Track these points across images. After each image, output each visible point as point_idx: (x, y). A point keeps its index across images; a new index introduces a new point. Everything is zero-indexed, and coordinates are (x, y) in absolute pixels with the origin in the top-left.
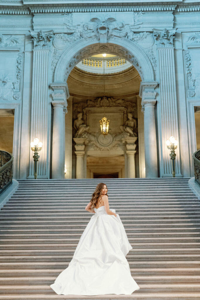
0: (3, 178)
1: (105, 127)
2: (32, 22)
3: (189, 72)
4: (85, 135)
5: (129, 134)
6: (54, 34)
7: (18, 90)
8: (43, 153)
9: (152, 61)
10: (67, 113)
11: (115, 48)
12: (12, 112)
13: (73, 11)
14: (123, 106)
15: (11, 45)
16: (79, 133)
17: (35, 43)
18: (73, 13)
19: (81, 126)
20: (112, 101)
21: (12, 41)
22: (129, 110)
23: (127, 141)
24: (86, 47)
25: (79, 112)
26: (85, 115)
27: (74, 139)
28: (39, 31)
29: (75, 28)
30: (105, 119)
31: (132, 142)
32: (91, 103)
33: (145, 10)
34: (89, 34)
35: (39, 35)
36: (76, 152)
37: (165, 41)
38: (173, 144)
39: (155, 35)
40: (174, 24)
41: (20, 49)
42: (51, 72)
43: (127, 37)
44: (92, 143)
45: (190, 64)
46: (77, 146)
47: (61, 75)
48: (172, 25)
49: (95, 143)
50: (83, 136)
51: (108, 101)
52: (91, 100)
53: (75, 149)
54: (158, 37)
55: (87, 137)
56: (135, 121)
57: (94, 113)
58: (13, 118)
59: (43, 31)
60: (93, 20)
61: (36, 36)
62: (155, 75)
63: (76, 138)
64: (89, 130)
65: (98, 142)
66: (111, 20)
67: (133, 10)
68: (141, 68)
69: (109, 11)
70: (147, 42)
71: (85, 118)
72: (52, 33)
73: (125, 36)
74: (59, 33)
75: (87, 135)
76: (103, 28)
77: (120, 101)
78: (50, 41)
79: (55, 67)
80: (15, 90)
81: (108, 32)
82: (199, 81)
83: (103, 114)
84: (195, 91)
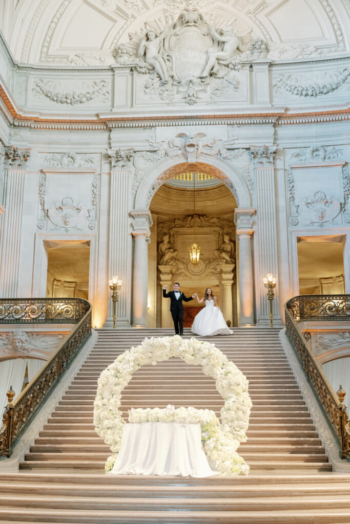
1: (195, 256)
2: (110, 138)
3: (291, 196)
4: (172, 262)
5: (225, 261)
6: (135, 152)
7: (94, 219)
9: (248, 183)
10: (150, 243)
11: (205, 168)
12: (88, 243)
13: (157, 125)
14: (218, 227)
15: (85, 166)
16: (165, 260)
17: (113, 164)
18: (157, 127)
19: (167, 251)
20: (205, 220)
21: (86, 161)
22: (225, 231)
23: (222, 268)
24: (172, 167)
25: (165, 234)
26: (172, 237)
27: (159, 266)
28: (117, 149)
29: (159, 146)
30: (195, 245)
31: (229, 270)
32: (180, 222)
33: (241, 123)
34: (175, 151)
35: (117, 153)
36: (161, 283)
37: (264, 160)
38: (271, 282)
39: (252, 153)
40: (275, 139)
41: (96, 170)
42: (131, 197)
43: (219, 154)
44: (180, 271)
45: (293, 187)
46: (163, 274)
48: (272, 141)
49: (184, 271)
50: (170, 264)
51: (199, 220)
52: (179, 219)
53: (160, 278)
54: (254, 155)
55: (174, 264)
56: (232, 244)
57: (183, 235)
58: (89, 249)
59: (122, 149)
60: (181, 135)
61: (115, 155)
62: (251, 200)
63: (161, 265)
64: (177, 255)
65: (188, 270)
66: (202, 135)
67: (226, 123)
68: (235, 190)
69: (199, 124)
70: (243, 161)
71: (172, 242)
72: (132, 151)
73: (217, 154)
74: (140, 151)
75: (174, 262)
76: (192, 145)
77: (214, 220)
78: (129, 160)
79: (136, 192)
80: (90, 219)
81: (197, 149)
82: (303, 207)
83: (193, 236)
84: (299, 218)
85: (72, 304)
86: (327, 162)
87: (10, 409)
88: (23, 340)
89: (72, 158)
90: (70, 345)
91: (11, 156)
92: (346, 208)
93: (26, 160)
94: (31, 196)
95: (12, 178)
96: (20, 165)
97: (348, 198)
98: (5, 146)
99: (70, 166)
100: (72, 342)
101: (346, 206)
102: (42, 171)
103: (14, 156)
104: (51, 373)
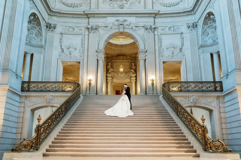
0: (76, 95)
1: (121, 70)
2: (89, 21)
3: (161, 45)
5: (132, 73)
6: (99, 27)
7: (82, 53)
8: (93, 82)
9: (144, 40)
10: (104, 63)
11: (126, 34)
12: (79, 63)
13: (108, 16)
14: (130, 60)
15: (79, 32)
16: (109, 72)
17: (90, 31)
18: (107, 17)
19: (110, 68)
20: (125, 57)
21: (79, 30)
22: (133, 61)
23: (131, 76)
24: (114, 33)
25: (109, 62)
27: (107, 74)
28: (92, 25)
29: (108, 24)
30: (121, 66)
31: (134, 76)
32: (115, 58)
33: (141, 16)
34: (115, 27)
35: (92, 27)
36: (108, 81)
37: (150, 31)
38: (153, 79)
39: (145, 28)
40: (154, 23)
41: (83, 33)
42: (97, 45)
44: (115, 76)
45: (161, 42)
46: (108, 78)
47: (102, 46)
48: (153, 24)
51: (123, 57)
52: (115, 57)
54: (146, 29)
55: (113, 74)
56: (135, 66)
57: (116, 62)
58: (80, 65)
59: (94, 25)
60: (117, 21)
61: (91, 28)
62: (145, 47)
64: (114, 70)
65: (118, 76)
66: (125, 21)
67: (135, 16)
68: (138, 43)
69: (124, 17)
70: (142, 31)
71: (112, 65)
72: (98, 26)
73: (132, 28)
74: (101, 27)
76: (121, 25)
77: (128, 57)
78: (97, 30)
79: (99, 42)
80: (80, 53)
81: (124, 26)
82: (165, 49)
83: (120, 63)
84: (163, 54)
85: (73, 84)
86: (175, 32)
87: (39, 126)
88: (51, 99)
89: (73, 28)
90: (70, 100)
91: (49, 27)
92: (182, 50)
93: (55, 29)
94: (56, 43)
95: (49, 36)
96: (52, 31)
97: (183, 46)
98: (46, 23)
99: (73, 32)
100: (72, 98)
101: (182, 49)
102: (61, 33)
103: (50, 27)
104: (61, 111)
